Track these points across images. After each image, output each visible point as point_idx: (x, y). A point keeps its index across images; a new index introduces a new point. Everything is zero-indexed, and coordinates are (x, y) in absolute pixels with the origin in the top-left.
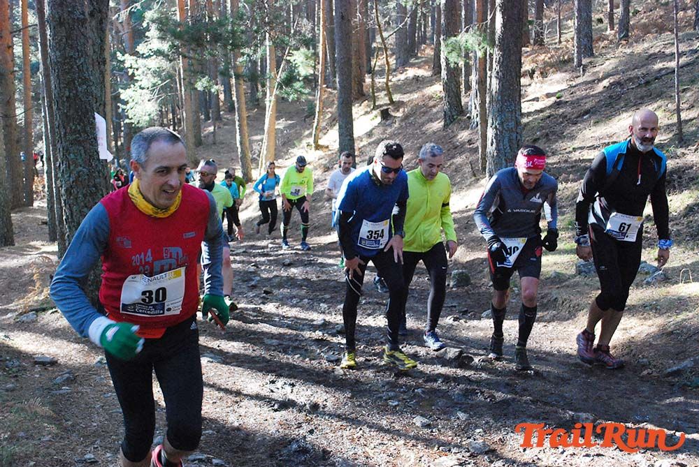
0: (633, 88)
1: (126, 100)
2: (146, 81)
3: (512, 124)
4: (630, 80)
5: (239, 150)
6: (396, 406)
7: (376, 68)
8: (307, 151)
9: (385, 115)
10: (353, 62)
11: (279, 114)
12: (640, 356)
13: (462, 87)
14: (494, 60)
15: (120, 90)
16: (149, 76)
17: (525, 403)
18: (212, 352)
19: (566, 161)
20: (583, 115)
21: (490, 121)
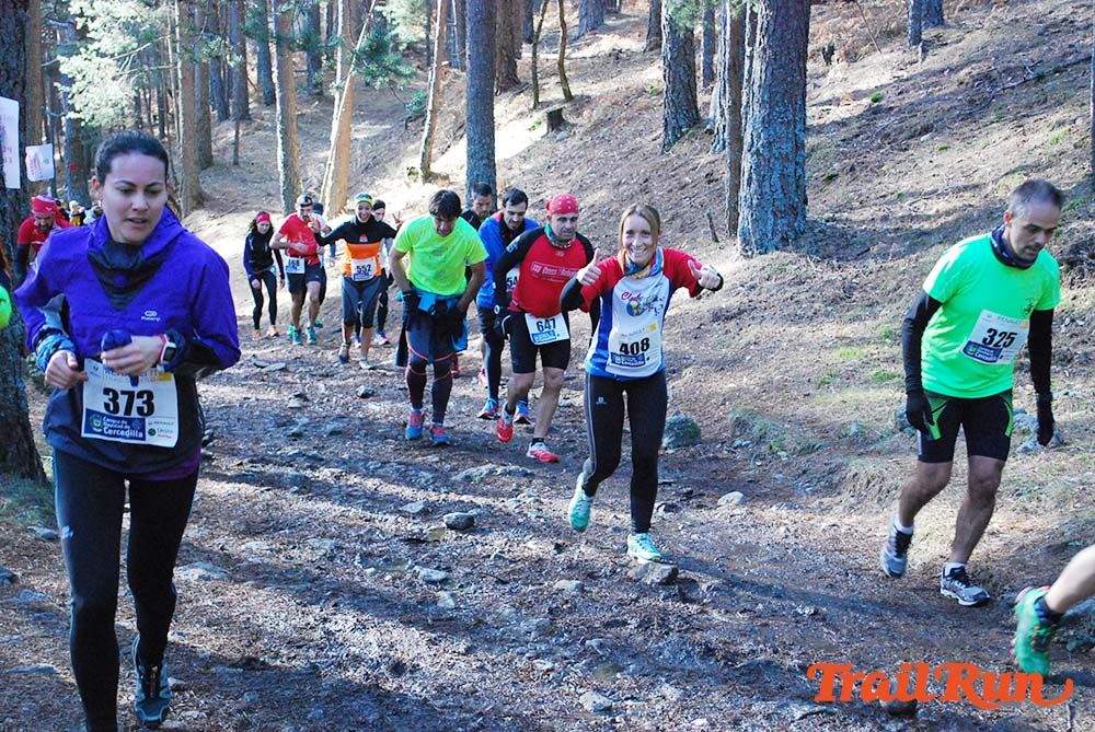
0: (1013, 87)
1: (70, 76)
2: (111, 41)
3: (787, 148)
4: (1008, 71)
5: (282, 178)
6: (548, 670)
7: (542, 34)
8: (408, 185)
9: (556, 120)
10: (499, 19)
11: (359, 112)
12: (1006, 587)
13: (700, 73)
14: (759, 26)
15: (59, 58)
16: (115, 31)
17: (789, 670)
18: (209, 559)
19: (885, 219)
20: (920, 134)
21: (747, 139)
